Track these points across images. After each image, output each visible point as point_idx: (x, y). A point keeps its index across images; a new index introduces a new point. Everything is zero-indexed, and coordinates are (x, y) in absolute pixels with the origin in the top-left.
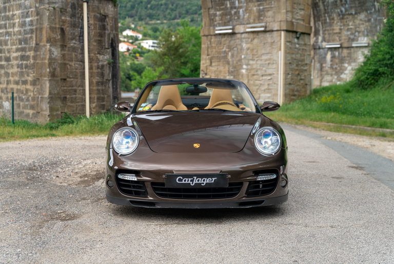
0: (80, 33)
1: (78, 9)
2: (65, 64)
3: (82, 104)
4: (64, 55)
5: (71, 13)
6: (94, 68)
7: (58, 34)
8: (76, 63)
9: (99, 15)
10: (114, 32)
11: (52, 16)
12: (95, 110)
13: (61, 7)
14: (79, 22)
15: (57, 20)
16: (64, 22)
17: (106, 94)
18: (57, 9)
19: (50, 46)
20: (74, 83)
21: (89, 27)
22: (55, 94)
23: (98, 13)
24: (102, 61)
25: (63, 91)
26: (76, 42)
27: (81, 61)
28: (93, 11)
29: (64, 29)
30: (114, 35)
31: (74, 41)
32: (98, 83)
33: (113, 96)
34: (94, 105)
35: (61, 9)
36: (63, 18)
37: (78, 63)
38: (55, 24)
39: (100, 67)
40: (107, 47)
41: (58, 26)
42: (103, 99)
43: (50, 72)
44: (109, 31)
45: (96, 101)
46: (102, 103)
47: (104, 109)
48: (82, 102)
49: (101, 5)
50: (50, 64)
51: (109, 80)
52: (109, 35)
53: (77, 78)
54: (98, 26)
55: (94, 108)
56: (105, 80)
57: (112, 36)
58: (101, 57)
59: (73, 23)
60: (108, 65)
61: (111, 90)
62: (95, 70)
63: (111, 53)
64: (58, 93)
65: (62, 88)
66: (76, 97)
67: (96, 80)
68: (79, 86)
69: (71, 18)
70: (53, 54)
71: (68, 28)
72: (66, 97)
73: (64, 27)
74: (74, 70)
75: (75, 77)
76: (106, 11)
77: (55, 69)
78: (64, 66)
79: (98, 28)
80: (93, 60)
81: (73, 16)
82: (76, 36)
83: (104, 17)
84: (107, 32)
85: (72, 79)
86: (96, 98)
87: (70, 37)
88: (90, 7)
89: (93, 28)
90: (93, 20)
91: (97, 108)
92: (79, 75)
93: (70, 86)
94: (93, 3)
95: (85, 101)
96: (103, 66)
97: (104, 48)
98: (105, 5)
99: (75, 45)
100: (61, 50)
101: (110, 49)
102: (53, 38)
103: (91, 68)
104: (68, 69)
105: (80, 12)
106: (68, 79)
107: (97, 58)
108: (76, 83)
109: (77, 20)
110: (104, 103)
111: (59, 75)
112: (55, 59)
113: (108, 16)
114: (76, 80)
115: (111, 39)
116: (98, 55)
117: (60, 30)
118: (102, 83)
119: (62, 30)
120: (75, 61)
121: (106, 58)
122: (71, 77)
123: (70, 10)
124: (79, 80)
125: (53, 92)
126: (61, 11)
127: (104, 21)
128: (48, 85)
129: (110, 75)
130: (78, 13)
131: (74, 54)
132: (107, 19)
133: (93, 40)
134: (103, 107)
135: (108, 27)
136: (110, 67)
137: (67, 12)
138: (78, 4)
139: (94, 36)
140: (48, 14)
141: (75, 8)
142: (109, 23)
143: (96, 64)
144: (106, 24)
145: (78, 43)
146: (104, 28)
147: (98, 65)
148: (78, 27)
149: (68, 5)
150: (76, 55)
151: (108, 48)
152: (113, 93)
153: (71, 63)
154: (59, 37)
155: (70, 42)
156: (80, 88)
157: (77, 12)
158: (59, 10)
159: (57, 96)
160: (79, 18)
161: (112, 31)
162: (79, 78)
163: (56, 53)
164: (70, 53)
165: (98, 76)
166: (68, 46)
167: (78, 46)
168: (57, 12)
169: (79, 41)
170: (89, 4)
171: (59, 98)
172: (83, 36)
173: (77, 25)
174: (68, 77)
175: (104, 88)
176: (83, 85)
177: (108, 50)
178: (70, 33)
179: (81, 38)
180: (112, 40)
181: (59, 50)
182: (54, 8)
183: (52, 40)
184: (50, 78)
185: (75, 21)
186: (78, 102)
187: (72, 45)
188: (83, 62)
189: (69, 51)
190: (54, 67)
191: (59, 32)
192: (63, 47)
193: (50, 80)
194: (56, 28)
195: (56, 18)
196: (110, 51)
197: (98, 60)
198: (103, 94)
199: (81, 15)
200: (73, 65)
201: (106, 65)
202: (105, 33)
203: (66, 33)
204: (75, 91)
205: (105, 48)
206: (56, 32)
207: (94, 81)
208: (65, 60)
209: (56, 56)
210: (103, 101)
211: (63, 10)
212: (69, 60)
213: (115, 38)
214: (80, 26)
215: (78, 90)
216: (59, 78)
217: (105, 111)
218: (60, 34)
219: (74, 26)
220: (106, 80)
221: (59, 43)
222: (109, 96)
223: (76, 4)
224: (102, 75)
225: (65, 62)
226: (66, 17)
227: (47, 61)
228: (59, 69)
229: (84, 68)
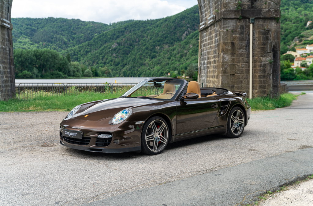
0: (247, 44)
1: (246, 29)
2: (234, 65)
3: (246, 90)
4: (233, 59)
5: (239, 32)
6: (257, 66)
7: (229, 46)
8: (243, 64)
9: (263, 31)
10: (276, 41)
11: (225, 35)
12: (257, 94)
13: (232, 29)
14: (246, 37)
15: (229, 38)
16: (234, 38)
17: (267, 84)
18: (229, 30)
19: (223, 54)
20: (241, 77)
21: (253, 40)
22: (226, 84)
23: (262, 29)
24: (264, 61)
25: (232, 82)
26: (243, 50)
27: (247, 62)
28: (258, 28)
29: (234, 43)
30: (276, 43)
31: (242, 50)
32: (260, 77)
33: (273, 85)
34: (256, 91)
35: (232, 30)
36: (234, 36)
37: (245, 63)
38: (228, 40)
39: (263, 66)
40: (268, 52)
41: (229, 41)
42: (264, 87)
43: (222, 70)
44: (272, 41)
45: (258, 88)
46: (263, 90)
47: (265, 94)
48: (246, 89)
49: (265, 23)
50: (222, 65)
51: (270, 74)
52: (271, 43)
53: (243, 74)
54: (262, 38)
55: (256, 93)
56: (266, 74)
57: (274, 44)
58: (264, 58)
59: (241, 38)
60: (269, 64)
61: (271, 81)
62: (258, 68)
63: (272, 56)
64: (228, 84)
65: (231, 80)
66: (242, 86)
67: (259, 74)
68: (245, 79)
69: (240, 35)
70: (225, 59)
71: (237, 42)
72: (234, 86)
73: (234, 41)
74: (241, 68)
75: (242, 72)
76: (269, 27)
77: (226, 68)
78: (233, 66)
79: (262, 40)
80: (257, 61)
81: (241, 33)
82: (243, 46)
83: (267, 31)
84: (269, 41)
85: (239, 74)
86: (258, 86)
87: (239, 47)
88: (256, 26)
89: (257, 40)
90: (257, 34)
91: (259, 93)
92: (245, 71)
93: (238, 79)
94: (258, 23)
95: (249, 88)
96: (265, 65)
97: (266, 53)
98: (268, 23)
99: (243, 52)
100: (231, 56)
101: (272, 53)
102: (225, 49)
103: (254, 67)
104: (236, 68)
105: (247, 30)
106: (236, 74)
107: (260, 59)
108: (242, 77)
109: (244, 36)
110: (265, 90)
111: (229, 72)
112: (226, 62)
113: (271, 30)
114: (242, 75)
115: (272, 46)
116: (261, 58)
117: (231, 43)
118: (264, 76)
119: (233, 44)
120: (242, 62)
121: (268, 59)
122: (238, 73)
123: (239, 30)
124: (245, 75)
125: (224, 82)
126: (232, 32)
127: (268, 34)
128: (221, 78)
129: (271, 71)
130: (246, 31)
131: (241, 58)
132: (270, 33)
133: (258, 47)
134: (264, 92)
135: (271, 38)
136: (271, 65)
137: (237, 32)
138: (245, 25)
139: (258, 45)
140: (222, 35)
141: (243, 28)
142: (272, 35)
143: (259, 64)
144: (269, 36)
145: (245, 51)
146: (267, 39)
147: (262, 64)
148: (245, 40)
149: (238, 27)
150: (243, 59)
151: (270, 52)
152: (273, 83)
153: (238, 64)
154: (230, 48)
155: (238, 51)
156: (245, 80)
157: (244, 31)
158: (231, 31)
159: (227, 85)
160: (246, 34)
161: (274, 40)
162: (245, 73)
163: (227, 58)
164: (238, 57)
165: (261, 72)
166: (237, 53)
167: (245, 53)
168: (229, 32)
169: (246, 49)
170: (255, 24)
171: (229, 86)
172: (249, 46)
173: (245, 39)
174: (235, 73)
175: (265, 79)
176: (248, 78)
177: (270, 54)
178: (238, 45)
179: (248, 47)
180: (274, 46)
181: (230, 56)
182: (227, 30)
183: (225, 50)
184: (222, 74)
185: (243, 37)
186: (244, 89)
187: (240, 52)
188: (249, 63)
189: (237, 56)
190: (225, 67)
191: (230, 45)
192: (233, 54)
193: (222, 75)
194: (228, 42)
195: (228, 37)
196: (271, 54)
197: (261, 61)
198: (265, 84)
199: (248, 32)
200: (240, 65)
201: (268, 64)
202: (267, 42)
203: (236, 45)
204: (242, 82)
205: (268, 53)
206: (228, 45)
207: (257, 75)
208: (234, 62)
209: (227, 60)
210: (264, 89)
211: (234, 31)
212: (237, 62)
213: (276, 45)
214: (247, 39)
215: (244, 81)
216: (229, 74)
217: (266, 95)
218: (230, 46)
219: (242, 40)
220: (268, 74)
221: (230, 52)
222: (269, 85)
223: (244, 25)
224: (264, 71)
225: (234, 63)
226: (236, 35)
227: (221, 64)
228: (229, 68)
229: (249, 67)
